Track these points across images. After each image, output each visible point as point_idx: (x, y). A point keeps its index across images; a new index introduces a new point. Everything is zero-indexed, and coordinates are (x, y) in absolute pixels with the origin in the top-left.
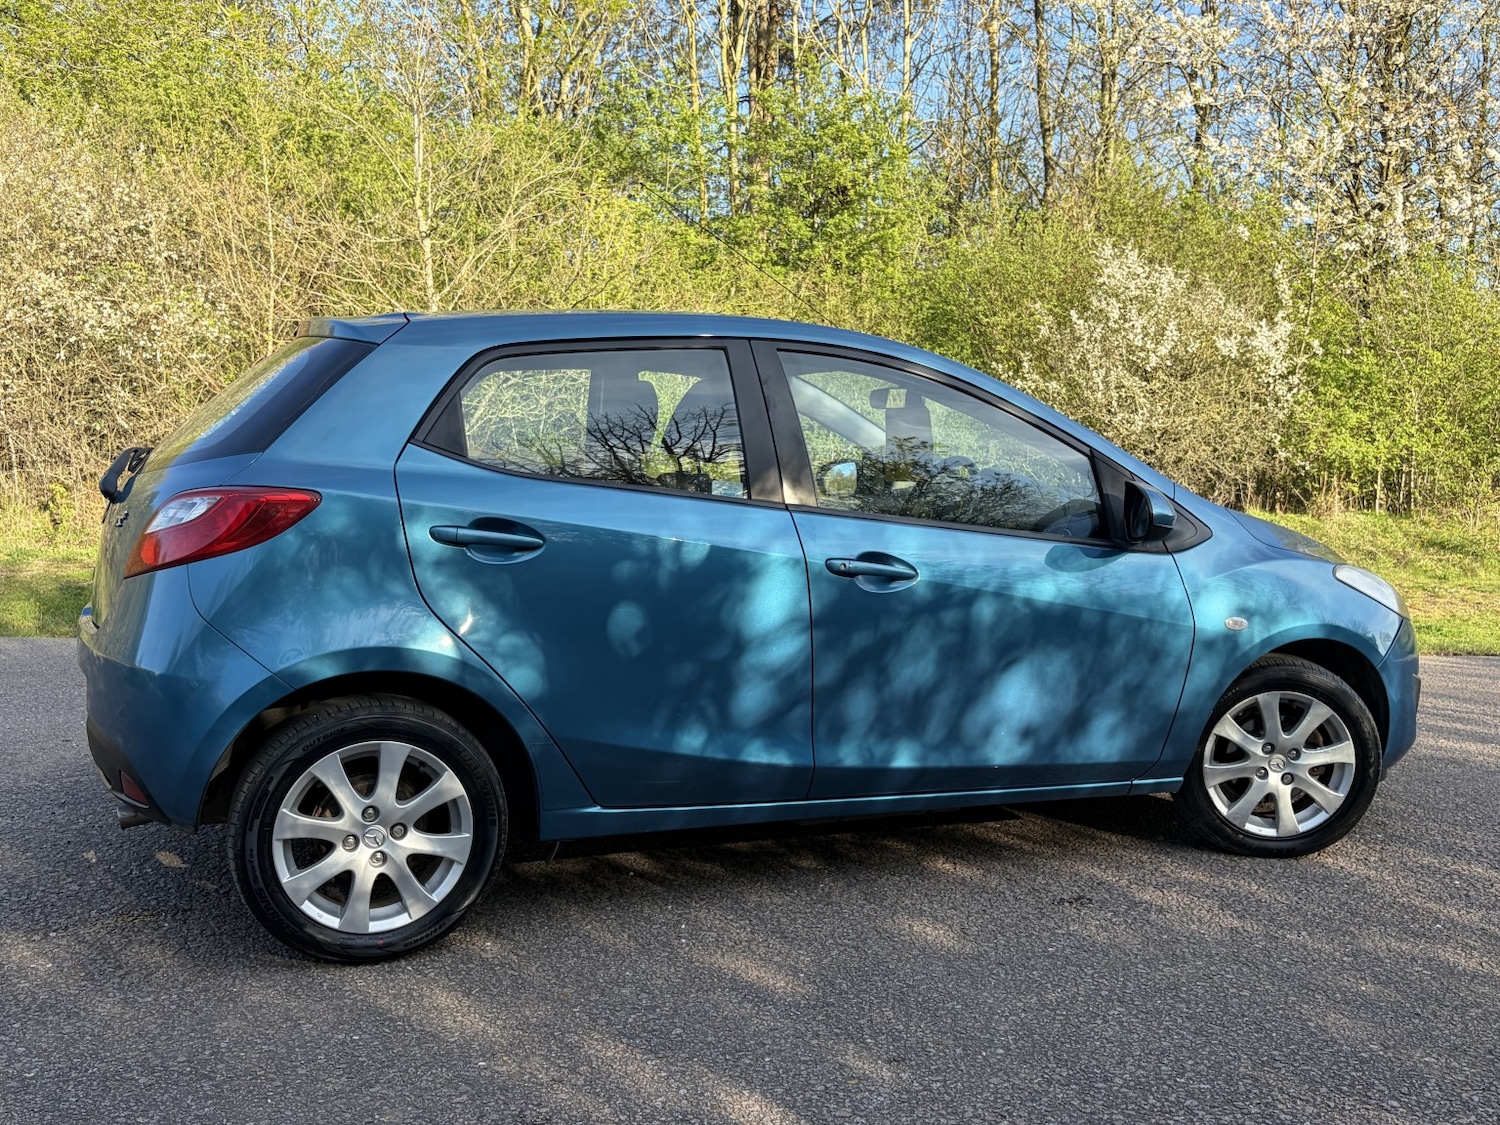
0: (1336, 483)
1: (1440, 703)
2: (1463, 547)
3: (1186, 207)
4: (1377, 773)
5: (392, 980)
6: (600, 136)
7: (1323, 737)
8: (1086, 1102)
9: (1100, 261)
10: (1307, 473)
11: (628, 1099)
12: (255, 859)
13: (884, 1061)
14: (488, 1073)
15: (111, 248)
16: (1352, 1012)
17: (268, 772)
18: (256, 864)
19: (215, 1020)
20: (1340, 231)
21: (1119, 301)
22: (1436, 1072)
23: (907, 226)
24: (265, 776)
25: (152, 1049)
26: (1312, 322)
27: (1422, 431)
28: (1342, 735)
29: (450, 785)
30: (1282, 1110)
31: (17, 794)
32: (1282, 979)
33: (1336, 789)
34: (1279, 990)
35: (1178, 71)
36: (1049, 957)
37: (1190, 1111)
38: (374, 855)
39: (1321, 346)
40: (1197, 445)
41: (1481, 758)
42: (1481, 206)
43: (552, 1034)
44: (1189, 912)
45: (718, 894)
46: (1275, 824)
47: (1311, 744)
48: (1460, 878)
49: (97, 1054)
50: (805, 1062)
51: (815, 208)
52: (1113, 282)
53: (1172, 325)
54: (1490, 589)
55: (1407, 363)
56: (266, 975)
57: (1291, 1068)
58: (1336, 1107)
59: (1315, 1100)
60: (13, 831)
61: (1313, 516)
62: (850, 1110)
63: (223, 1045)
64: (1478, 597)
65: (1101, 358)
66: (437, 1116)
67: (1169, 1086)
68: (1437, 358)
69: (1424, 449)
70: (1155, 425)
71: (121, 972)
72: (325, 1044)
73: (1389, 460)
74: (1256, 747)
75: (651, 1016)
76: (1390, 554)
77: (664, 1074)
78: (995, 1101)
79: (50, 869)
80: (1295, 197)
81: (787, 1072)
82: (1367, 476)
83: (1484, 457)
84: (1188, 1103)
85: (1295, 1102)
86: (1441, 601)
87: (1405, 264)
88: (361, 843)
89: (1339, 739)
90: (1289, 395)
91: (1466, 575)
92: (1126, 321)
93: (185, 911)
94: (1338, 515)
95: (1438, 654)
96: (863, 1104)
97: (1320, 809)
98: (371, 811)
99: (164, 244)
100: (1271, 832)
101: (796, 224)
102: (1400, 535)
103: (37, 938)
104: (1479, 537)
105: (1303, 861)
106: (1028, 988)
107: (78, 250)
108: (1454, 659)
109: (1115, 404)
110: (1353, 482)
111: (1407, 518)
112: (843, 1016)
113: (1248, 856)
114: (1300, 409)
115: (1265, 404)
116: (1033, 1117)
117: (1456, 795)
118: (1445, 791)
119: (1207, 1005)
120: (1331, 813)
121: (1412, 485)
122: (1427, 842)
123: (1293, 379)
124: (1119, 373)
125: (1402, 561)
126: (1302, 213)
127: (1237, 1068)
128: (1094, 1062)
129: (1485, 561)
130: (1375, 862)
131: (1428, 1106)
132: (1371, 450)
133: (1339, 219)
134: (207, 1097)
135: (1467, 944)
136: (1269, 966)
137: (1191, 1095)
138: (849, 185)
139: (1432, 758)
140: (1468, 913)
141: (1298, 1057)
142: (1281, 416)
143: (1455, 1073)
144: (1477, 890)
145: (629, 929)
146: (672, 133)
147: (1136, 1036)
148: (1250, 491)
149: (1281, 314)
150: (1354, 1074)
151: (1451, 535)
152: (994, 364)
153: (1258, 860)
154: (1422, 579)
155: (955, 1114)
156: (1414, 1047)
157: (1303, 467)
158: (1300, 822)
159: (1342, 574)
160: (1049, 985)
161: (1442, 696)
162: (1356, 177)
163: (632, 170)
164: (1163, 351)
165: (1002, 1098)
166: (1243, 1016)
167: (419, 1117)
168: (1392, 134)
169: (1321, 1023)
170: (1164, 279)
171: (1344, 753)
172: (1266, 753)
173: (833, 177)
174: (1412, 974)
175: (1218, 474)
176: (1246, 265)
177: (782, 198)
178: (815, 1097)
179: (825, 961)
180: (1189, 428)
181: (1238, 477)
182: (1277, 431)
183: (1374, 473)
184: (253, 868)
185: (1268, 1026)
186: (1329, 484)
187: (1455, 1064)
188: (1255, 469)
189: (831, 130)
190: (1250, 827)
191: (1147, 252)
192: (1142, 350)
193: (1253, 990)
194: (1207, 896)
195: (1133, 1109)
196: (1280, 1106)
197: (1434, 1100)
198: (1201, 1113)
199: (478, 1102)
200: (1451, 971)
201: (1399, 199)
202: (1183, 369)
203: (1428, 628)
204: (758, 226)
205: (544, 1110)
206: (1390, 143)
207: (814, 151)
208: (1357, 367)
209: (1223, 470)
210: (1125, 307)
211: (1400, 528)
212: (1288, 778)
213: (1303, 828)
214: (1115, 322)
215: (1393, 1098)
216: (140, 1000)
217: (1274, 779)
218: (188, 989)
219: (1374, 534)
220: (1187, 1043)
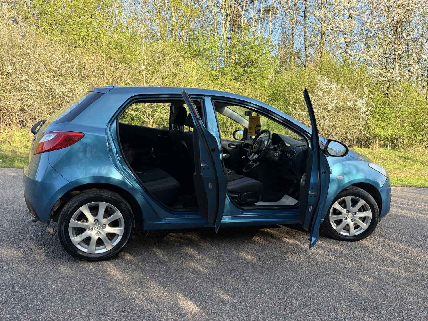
0: (377, 141)
1: (400, 200)
2: (411, 158)
3: (341, 68)
4: (378, 219)
5: (100, 267)
6: (190, 46)
7: (363, 209)
8: (284, 311)
9: (318, 81)
10: (370, 138)
11: (156, 305)
12: (64, 232)
13: (230, 296)
14: (119, 295)
15: (64, 71)
16: (364, 287)
17: (68, 209)
18: (64, 234)
19: (49, 277)
20: (381, 75)
21: (322, 91)
22: (386, 306)
23: (269, 71)
24: (67, 210)
25: (29, 284)
26: (373, 99)
27: (401, 128)
28: (368, 209)
29: (118, 214)
30: (340, 316)
31: (16, 211)
32: (346, 277)
33: (366, 224)
34: (345, 280)
35: (341, 33)
36: (282, 267)
37: (314, 315)
38: (97, 233)
39: (375, 105)
40: (341, 130)
41: (409, 215)
42: (419, 69)
43: (140, 284)
44: (323, 256)
45: (194, 246)
46: (349, 232)
47: (360, 211)
48: (400, 249)
49: (14, 285)
50: (208, 296)
51: (245, 66)
52: (321, 87)
53: (335, 98)
54: (417, 170)
55: (398, 110)
56: (67, 264)
57: (345, 303)
58: (356, 316)
59: (350, 313)
60: (11, 221)
61: (371, 149)
62: (217, 311)
63: (49, 284)
64: (414, 172)
65: (317, 106)
66: (101, 307)
67: (309, 307)
68: (406, 108)
69: (401, 132)
70: (330, 124)
71: (28, 261)
72: (76, 285)
73: (392, 135)
74: (344, 211)
75: (168, 280)
76: (391, 160)
77: (168, 297)
78: (259, 310)
79: (18, 232)
80: (370, 66)
81: (202, 298)
82: (386, 139)
83: (417, 135)
84: (313, 313)
85: (344, 314)
86: (404, 172)
87: (398, 83)
88: (93, 229)
89: (367, 210)
90: (366, 117)
91: (411, 166)
92: (323, 97)
93: (50, 245)
94: (378, 149)
95: (402, 187)
96: (221, 309)
97: (362, 229)
98: (96, 221)
99: (77, 71)
100: (348, 234)
101: (240, 70)
102: (394, 155)
103: (8, 251)
104: (415, 156)
105: (357, 243)
106: (274, 276)
107: (55, 72)
108: (406, 188)
109: (320, 118)
110: (382, 140)
111: (396, 150)
112: (221, 282)
113: (342, 241)
114: (369, 121)
115: (359, 119)
116: (269, 315)
117: (401, 226)
118: (398, 224)
119: (324, 283)
120: (365, 230)
121: (398, 142)
122: (392, 239)
123: (367, 113)
124: (321, 110)
125: (394, 162)
126: (371, 70)
127: (329, 303)
128: (289, 299)
129: (417, 162)
130: (377, 244)
131: (382, 317)
132: (387, 132)
133: (381, 72)
134: (40, 299)
135: (399, 268)
136: (343, 273)
137: (315, 310)
138: (254, 60)
139: (396, 215)
140: (401, 259)
141: (347, 300)
142: (363, 123)
143: (391, 307)
144: (404, 253)
145: (168, 255)
146: (208, 45)
147: (302, 292)
148: (355, 142)
149: (364, 96)
150: (362, 306)
151: (408, 155)
152: (289, 107)
153: (344, 242)
154: (399, 167)
155: (247, 313)
156: (381, 298)
157: (369, 136)
158: (356, 232)
159: (371, 165)
160: (280, 276)
161: (401, 198)
162: (387, 61)
163: (198, 55)
164: (333, 105)
165: (261, 309)
166: (333, 287)
167: (96, 308)
168: (397, 50)
169: (355, 290)
170: (334, 86)
171: (368, 214)
172: (347, 213)
173: (250, 58)
174: (383, 277)
175: (346, 137)
176: (356, 83)
177: (237, 63)
178: (208, 306)
179: (219, 266)
180: (339, 125)
181: (352, 138)
182: (362, 127)
183: (388, 138)
184: (63, 235)
185: (340, 290)
186: (376, 141)
187: (392, 304)
188: (356, 137)
189: (249, 46)
190: (341, 233)
191: (330, 79)
192: (328, 104)
193: (337, 280)
194: (328, 252)
195: (297, 314)
196: (340, 315)
197: (385, 315)
198: (317, 316)
199: (114, 304)
200: (394, 276)
201: (397, 67)
202: (338, 109)
203: (400, 179)
204: (230, 70)
205: (132, 307)
206: (396, 52)
207: (245, 51)
208: (384, 111)
209: (348, 137)
210: (324, 93)
211: (394, 153)
212: (353, 220)
213: (357, 234)
214: (321, 97)
215: (373, 314)
216: (30, 270)
217: (349, 220)
218: (44, 267)
219: (387, 154)
220: (316, 295)
